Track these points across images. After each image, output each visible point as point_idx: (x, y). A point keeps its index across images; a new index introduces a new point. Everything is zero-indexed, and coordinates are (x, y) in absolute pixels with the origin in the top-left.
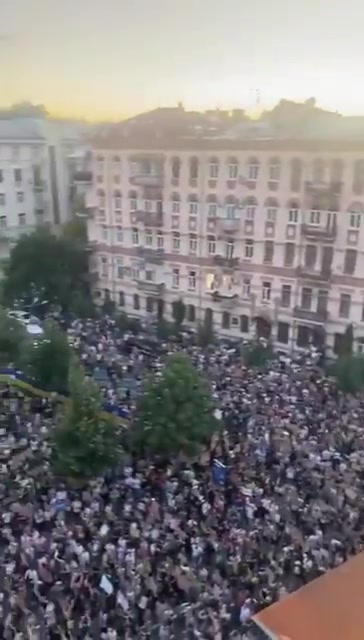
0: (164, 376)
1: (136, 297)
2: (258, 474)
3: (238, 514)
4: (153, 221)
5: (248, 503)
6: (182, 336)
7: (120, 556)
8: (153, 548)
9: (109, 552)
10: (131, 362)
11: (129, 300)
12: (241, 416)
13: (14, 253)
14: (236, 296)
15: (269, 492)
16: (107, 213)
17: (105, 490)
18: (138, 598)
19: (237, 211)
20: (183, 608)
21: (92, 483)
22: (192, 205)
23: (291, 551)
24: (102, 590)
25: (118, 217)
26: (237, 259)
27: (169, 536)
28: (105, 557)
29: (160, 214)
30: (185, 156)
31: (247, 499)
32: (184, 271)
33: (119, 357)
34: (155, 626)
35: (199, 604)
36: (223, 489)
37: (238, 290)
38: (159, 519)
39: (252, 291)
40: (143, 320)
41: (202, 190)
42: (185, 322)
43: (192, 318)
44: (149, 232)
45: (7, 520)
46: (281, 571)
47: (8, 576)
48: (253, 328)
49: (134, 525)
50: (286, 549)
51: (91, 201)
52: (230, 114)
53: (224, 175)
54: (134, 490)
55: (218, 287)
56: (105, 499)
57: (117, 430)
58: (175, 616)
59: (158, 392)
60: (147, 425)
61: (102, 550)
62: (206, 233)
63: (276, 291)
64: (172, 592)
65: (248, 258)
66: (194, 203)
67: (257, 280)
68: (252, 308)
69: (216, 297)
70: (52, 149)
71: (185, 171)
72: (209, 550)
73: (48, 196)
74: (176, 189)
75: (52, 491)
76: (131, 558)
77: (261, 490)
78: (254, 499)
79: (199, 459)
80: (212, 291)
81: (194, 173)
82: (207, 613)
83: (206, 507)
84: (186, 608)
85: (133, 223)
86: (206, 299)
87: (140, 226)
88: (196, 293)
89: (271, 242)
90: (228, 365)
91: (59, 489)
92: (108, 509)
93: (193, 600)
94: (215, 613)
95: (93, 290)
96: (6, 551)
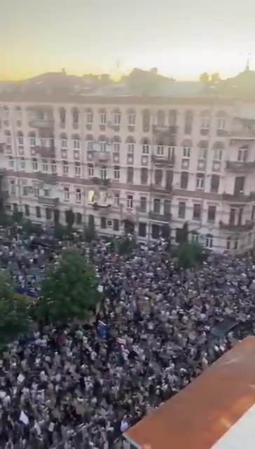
0: (61, 263)
1: (38, 208)
2: (129, 329)
3: (117, 358)
4: (48, 154)
5: (123, 349)
6: (73, 235)
7: (33, 396)
8: (57, 388)
9: (24, 393)
10: (36, 256)
11: (33, 211)
12: (116, 289)
14: (109, 206)
15: (137, 340)
16: (13, 148)
17: (20, 349)
18: (47, 424)
19: (107, 146)
20: (81, 428)
22: (75, 142)
23: (153, 380)
24: (21, 422)
25: (21, 150)
26: (109, 180)
27: (68, 378)
28: (22, 398)
29: (53, 148)
30: (69, 107)
31: (122, 346)
32: (72, 189)
33: (27, 252)
34: (61, 443)
35: (91, 423)
36: (105, 341)
37: (110, 202)
38: (61, 366)
39: (121, 202)
40: (44, 225)
41: (82, 131)
42: (75, 226)
43: (79, 222)
44: (45, 161)
46: (147, 394)
48: (122, 227)
49: (43, 373)
50: (150, 378)
52: (100, 78)
53: (97, 121)
54: (41, 347)
55: (97, 200)
56: (21, 355)
57: (28, 306)
58: (75, 434)
59: (56, 276)
60: (49, 300)
61: (20, 393)
62: (86, 162)
63: (136, 201)
64: (72, 417)
65: (117, 179)
66: (77, 140)
67: (123, 194)
68: (121, 213)
69: (96, 207)
71: (69, 118)
72: (97, 385)
74: (63, 131)
76: (42, 397)
77: (132, 340)
78: (128, 346)
79: (88, 321)
80: (93, 203)
81: (76, 120)
82: (97, 429)
83: (94, 354)
84: (83, 427)
85: (32, 155)
86: (89, 208)
87: (38, 156)
88: (82, 205)
89: (132, 168)
90: (106, 254)
92: (24, 363)
93: (87, 421)
94: (103, 428)
95: (5, 204)
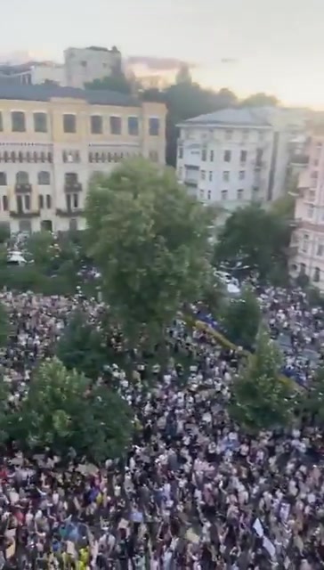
7: (275, 505)
8: (307, 510)
9: (266, 499)
13: (229, 222)
16: (317, 193)
17: (272, 443)
21: (262, 434)
24: (254, 531)
28: (262, 502)
38: (317, 484)
45: (187, 443)
47: (180, 489)
49: (293, 483)
51: (304, 182)
54: (297, 451)
56: (270, 451)
57: (293, 394)
61: (260, 495)
70: (276, 135)
73: (265, 175)
75: (226, 430)
76: (285, 512)
92: (272, 461)
95: (290, 263)
96: (181, 468)
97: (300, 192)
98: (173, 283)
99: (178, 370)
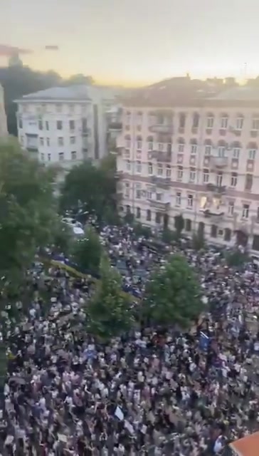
0: (167, 269)
1: (149, 212)
2: (232, 345)
3: (217, 373)
4: (163, 158)
5: (224, 366)
6: (180, 242)
7: (130, 394)
8: (153, 391)
9: (122, 390)
10: (143, 258)
11: (144, 214)
12: (222, 302)
13: (68, 177)
14: (222, 214)
15: (240, 359)
16: (131, 151)
17: (121, 347)
18: (140, 425)
19: (226, 151)
20: (172, 437)
21: (113, 341)
22: (193, 147)
23: (254, 404)
24: (116, 417)
25: (139, 155)
26: (225, 187)
28: (119, 394)
29: (170, 153)
30: (190, 111)
31: (223, 363)
32: (184, 195)
33: (135, 254)
34: (152, 447)
35: (183, 435)
36: (206, 353)
37: (224, 210)
38: (158, 370)
39: (235, 211)
40: (153, 229)
41: (201, 136)
42: (183, 232)
43: (189, 229)
44: (160, 166)
45: (54, 361)
46: (246, 418)
47: (53, 399)
48: (234, 238)
49: (140, 373)
50: (251, 402)
51: (120, 143)
52: (224, 82)
53: (217, 125)
54: (141, 348)
55: (209, 207)
56: (121, 353)
57: (131, 305)
58: (167, 441)
59: (161, 280)
60: (152, 303)
61: (118, 388)
62: (202, 167)
63: (253, 211)
64: (164, 424)
65: (233, 187)
66: (194, 145)
67: (239, 202)
68: (234, 223)
69: (207, 214)
70: (95, 107)
71: (189, 122)
72: (194, 396)
73: (91, 140)
74: (182, 136)
75: (85, 344)
76: (137, 397)
77: (234, 357)
78: (228, 363)
79: (190, 330)
80: (204, 210)
81: (196, 124)
82: (190, 443)
83: (193, 366)
84: (175, 437)
85: (149, 159)
86: (199, 215)
87: (154, 161)
88: (193, 211)
89: (251, 175)
90: (214, 264)
91: (90, 343)
92: (123, 360)
93: (180, 432)
94: (196, 443)
95: (118, 206)
96: (53, 382)
97: (119, 151)
98: (28, 233)
99: (40, 302)
